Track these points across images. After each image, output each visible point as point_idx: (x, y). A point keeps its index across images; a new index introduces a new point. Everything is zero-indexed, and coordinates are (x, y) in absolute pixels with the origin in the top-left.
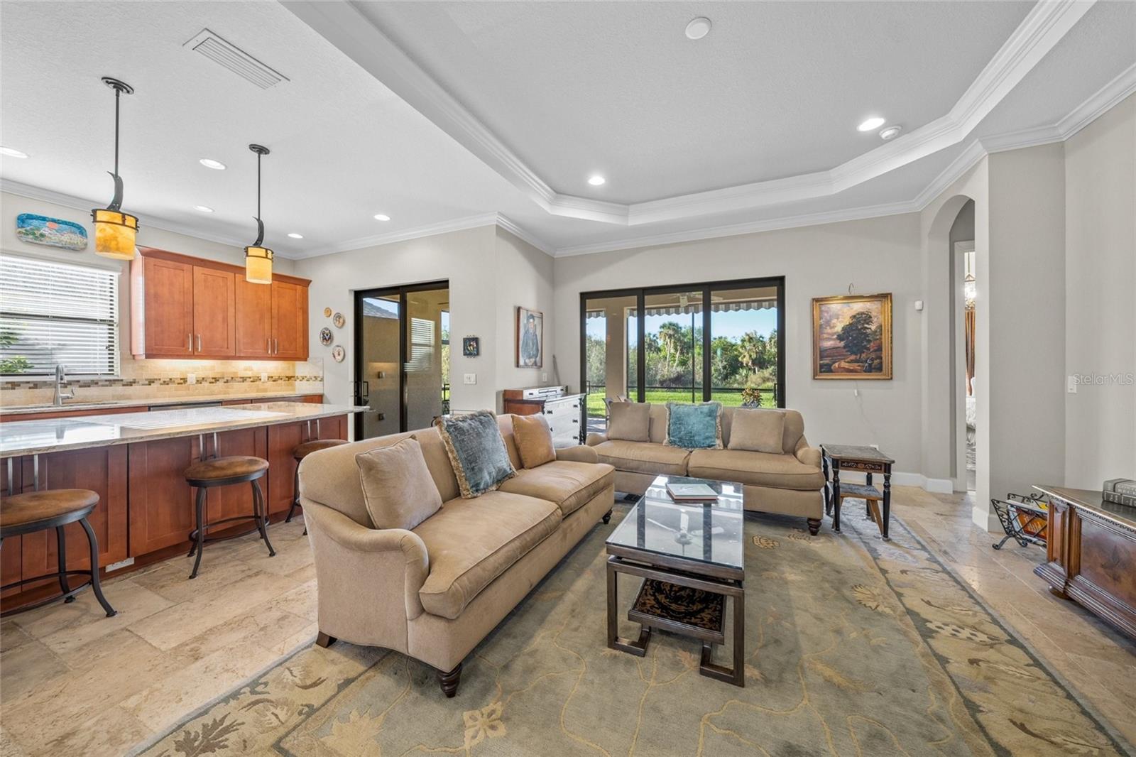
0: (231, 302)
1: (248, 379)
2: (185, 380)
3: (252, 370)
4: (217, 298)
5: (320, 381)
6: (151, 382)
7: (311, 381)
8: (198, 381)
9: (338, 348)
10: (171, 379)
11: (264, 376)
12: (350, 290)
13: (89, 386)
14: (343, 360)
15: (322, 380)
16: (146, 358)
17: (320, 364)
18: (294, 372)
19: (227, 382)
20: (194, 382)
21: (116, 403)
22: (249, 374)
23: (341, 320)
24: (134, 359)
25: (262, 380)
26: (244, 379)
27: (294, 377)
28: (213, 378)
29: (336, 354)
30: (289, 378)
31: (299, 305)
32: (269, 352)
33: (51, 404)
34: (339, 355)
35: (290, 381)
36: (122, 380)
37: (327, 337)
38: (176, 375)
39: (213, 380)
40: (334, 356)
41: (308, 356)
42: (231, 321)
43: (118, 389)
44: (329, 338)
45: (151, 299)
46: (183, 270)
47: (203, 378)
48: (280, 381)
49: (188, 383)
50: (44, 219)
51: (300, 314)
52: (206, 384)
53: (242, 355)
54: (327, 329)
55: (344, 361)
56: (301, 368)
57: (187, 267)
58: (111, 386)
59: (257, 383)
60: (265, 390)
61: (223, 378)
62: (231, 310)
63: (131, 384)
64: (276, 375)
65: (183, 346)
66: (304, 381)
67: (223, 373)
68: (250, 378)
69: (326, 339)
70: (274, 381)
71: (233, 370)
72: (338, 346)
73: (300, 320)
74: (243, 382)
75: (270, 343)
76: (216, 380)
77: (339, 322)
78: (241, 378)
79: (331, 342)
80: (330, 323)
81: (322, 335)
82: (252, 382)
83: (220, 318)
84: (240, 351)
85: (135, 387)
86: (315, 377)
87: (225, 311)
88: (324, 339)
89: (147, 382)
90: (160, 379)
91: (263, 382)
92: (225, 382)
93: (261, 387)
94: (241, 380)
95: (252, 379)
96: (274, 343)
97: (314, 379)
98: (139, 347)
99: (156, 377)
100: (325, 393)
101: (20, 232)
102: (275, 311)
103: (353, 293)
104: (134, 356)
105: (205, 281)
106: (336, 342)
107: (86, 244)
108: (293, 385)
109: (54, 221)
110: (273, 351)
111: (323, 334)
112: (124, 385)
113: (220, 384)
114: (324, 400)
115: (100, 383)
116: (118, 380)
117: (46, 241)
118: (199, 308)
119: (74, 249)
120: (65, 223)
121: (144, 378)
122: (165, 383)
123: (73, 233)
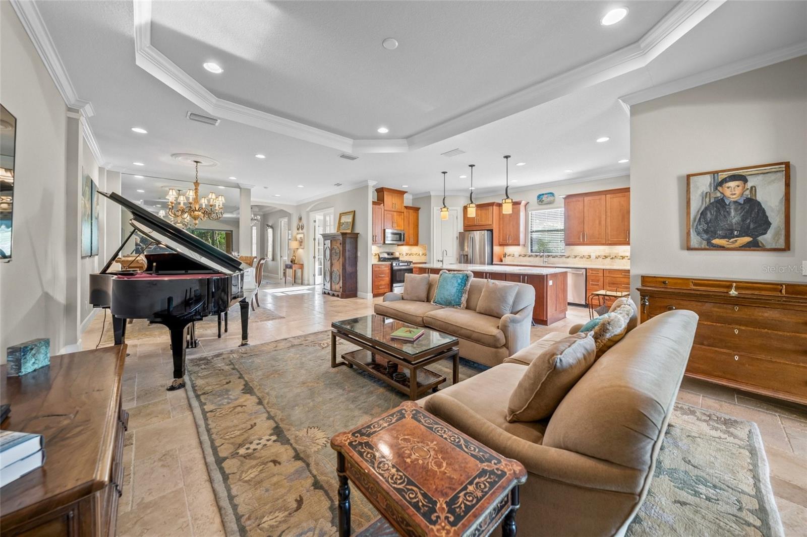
0: (603, 212)
1: (626, 258)
4: (596, 212)
6: (575, 257)
8: (596, 257)
10: (584, 256)
13: (554, 257)
16: (566, 246)
19: (612, 258)
33: (542, 263)
36: (564, 255)
38: (586, 254)
39: (604, 257)
42: (603, 222)
43: (564, 259)
45: (567, 218)
46: (580, 200)
47: (599, 256)
49: (592, 258)
50: (543, 194)
52: (600, 259)
58: (561, 258)
61: (610, 256)
62: (603, 217)
63: (568, 257)
65: (579, 239)
67: (610, 253)
74: (623, 259)
76: (606, 257)
78: (621, 256)
83: (597, 222)
85: (570, 259)
87: (600, 218)
90: (579, 256)
94: (621, 258)
101: (539, 202)
105: (590, 203)
107: (554, 200)
109: (546, 194)
112: (566, 258)
113: (608, 259)
115: (558, 256)
117: (544, 202)
118: (586, 219)
119: (550, 203)
120: (548, 194)
121: (573, 254)
122: (582, 258)
123: (551, 196)
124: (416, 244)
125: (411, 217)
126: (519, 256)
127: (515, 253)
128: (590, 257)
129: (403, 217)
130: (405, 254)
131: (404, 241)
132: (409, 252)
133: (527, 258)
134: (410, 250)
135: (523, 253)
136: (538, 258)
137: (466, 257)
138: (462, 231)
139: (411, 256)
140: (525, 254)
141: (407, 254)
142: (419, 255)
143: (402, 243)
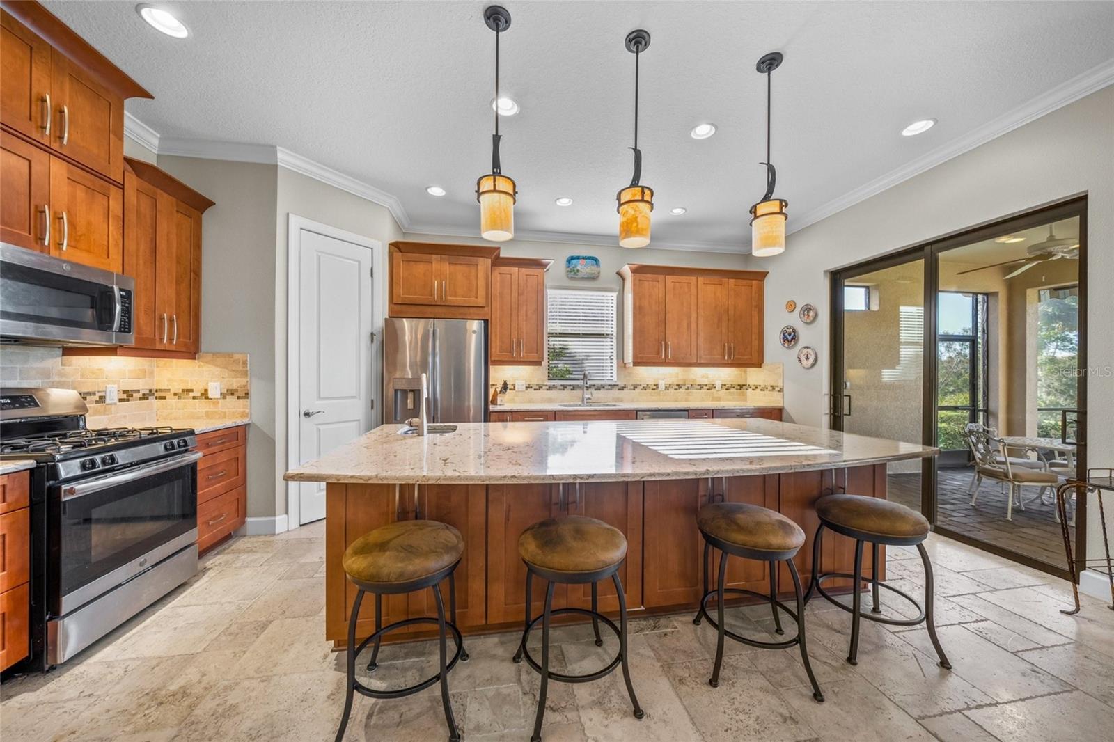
0: (693, 307)
1: (705, 387)
2: (656, 385)
3: (708, 377)
4: (683, 305)
5: (779, 391)
6: (635, 387)
7: (766, 391)
8: (666, 387)
9: (805, 350)
10: (648, 385)
11: (718, 384)
12: (825, 272)
13: (600, 390)
14: (813, 365)
15: (781, 390)
16: (634, 366)
17: (780, 370)
18: (746, 379)
19: (688, 389)
20: (664, 388)
21: (614, 406)
22: (705, 381)
23: (811, 314)
24: (625, 366)
25: (717, 389)
26: (701, 387)
27: (746, 385)
28: (677, 385)
29: (803, 358)
30: (741, 386)
31: (754, 303)
32: (726, 358)
33: (580, 403)
34: (807, 358)
35: (742, 390)
36: (618, 385)
37: (790, 337)
38: (651, 382)
39: (677, 387)
40: (800, 361)
41: (763, 362)
42: (694, 327)
43: (615, 393)
44: (792, 339)
45: (638, 310)
46: (658, 281)
47: (670, 385)
48: (732, 390)
49: (660, 389)
50: (578, 258)
51: (755, 313)
52: (671, 390)
53: (702, 362)
54: (789, 327)
55: (816, 367)
56: (753, 376)
57: (661, 277)
58: (611, 390)
59: (712, 391)
60: (719, 399)
61: (685, 385)
62: (694, 315)
63: (622, 389)
64: (729, 384)
65: (658, 354)
66: (758, 391)
67: (685, 380)
68: (706, 385)
69: (787, 340)
70: (727, 389)
71: (692, 377)
72: (805, 348)
73: (755, 321)
74: (701, 389)
75: (727, 348)
76: (679, 386)
77: (808, 316)
78: (699, 385)
79: (796, 343)
80: (795, 320)
81: (782, 336)
82: (708, 389)
83: (685, 324)
84: (701, 358)
85: (626, 391)
86: (771, 386)
88: (785, 340)
89: (632, 388)
90: (640, 385)
91: (718, 391)
92: (686, 389)
93: (716, 395)
94: (699, 387)
95: (707, 387)
96: (731, 348)
97: (771, 388)
98: (629, 358)
99: (638, 383)
100: (786, 406)
101: (568, 271)
102: (731, 312)
103: (828, 275)
104: (625, 364)
105: (674, 289)
106: (801, 343)
107: (599, 273)
108: (744, 395)
109: (584, 258)
110: (729, 356)
111: (784, 334)
112: (619, 390)
113: (682, 390)
114: (784, 416)
115: (606, 388)
116: (615, 385)
117: (580, 275)
118: (669, 316)
119: (593, 278)
120: (589, 258)
121: (631, 383)
122: (644, 389)
123: (592, 265)
124: (190, 349)
125: (163, 227)
126: (527, 388)
127: (517, 383)
128: (657, 388)
129: (115, 206)
130: (113, 396)
131: (126, 328)
132: (142, 386)
133: (544, 393)
134: (144, 374)
135: (534, 382)
136: (567, 392)
137: (410, 395)
138: (387, 317)
139: (152, 400)
140: (540, 383)
141: (128, 395)
142: (205, 395)
143: (113, 338)
